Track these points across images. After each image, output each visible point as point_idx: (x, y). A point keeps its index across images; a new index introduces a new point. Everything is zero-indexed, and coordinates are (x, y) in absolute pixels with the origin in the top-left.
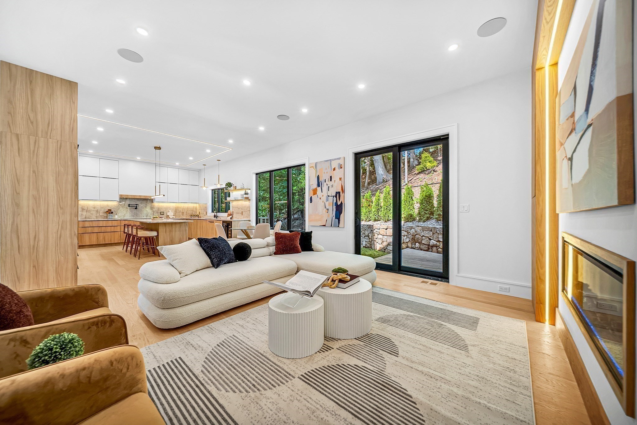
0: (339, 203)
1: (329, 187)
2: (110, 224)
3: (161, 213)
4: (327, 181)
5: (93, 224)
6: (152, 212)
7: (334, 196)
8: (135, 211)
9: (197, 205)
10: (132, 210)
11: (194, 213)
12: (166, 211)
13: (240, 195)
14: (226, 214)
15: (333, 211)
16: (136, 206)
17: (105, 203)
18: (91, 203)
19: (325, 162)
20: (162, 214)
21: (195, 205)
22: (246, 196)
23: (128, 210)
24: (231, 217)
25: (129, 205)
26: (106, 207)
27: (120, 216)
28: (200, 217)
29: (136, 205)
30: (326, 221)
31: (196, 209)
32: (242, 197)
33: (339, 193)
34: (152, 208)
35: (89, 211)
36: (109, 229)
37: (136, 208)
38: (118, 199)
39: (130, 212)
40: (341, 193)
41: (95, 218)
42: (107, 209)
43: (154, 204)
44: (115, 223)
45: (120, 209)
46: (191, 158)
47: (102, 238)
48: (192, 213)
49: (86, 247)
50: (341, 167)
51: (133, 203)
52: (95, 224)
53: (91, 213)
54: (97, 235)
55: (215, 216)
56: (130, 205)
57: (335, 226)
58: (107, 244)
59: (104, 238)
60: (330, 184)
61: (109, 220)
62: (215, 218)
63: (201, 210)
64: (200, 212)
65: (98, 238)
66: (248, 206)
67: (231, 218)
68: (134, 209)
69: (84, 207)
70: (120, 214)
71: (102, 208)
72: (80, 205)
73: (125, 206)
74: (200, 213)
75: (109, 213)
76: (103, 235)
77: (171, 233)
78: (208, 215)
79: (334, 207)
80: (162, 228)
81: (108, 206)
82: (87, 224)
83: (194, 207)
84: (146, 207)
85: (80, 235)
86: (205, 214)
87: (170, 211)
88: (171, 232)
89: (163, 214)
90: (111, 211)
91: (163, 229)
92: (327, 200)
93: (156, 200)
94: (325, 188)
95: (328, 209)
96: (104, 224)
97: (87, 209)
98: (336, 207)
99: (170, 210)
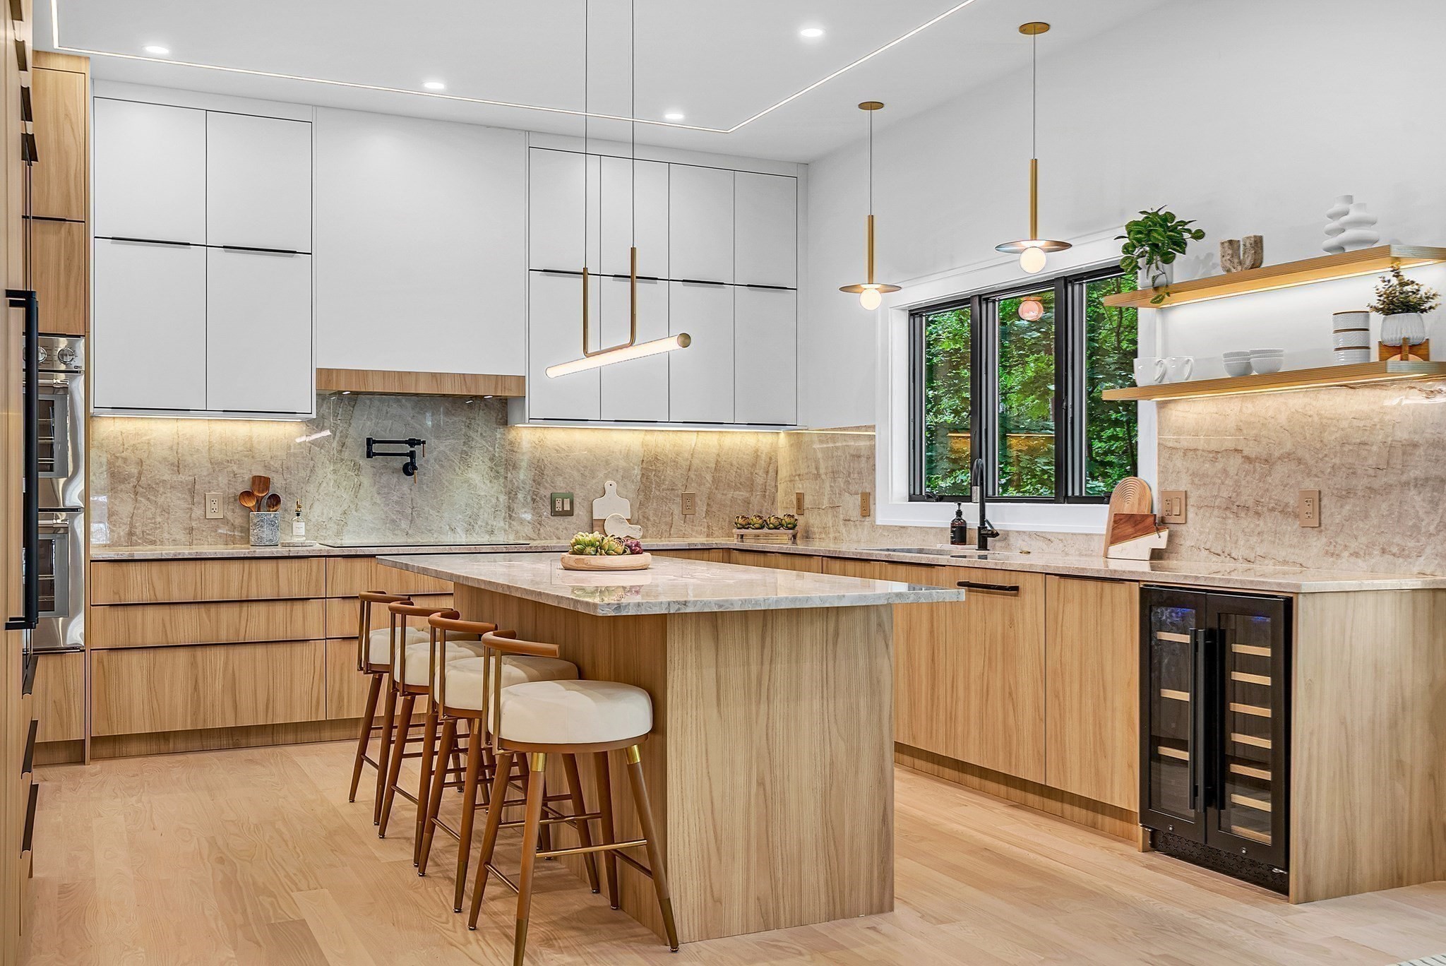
2: (264, 581)
3: (553, 503)
5: (169, 581)
6: (503, 498)
8: (405, 489)
9: (782, 438)
10: (384, 479)
11: (756, 499)
12: (582, 485)
13: (1330, 325)
14: (1096, 519)
16: (407, 449)
17: (239, 430)
18: (161, 430)
20: (558, 507)
21: (762, 440)
22: (1404, 327)
23: (366, 481)
24: (1159, 540)
25: (370, 442)
26: (240, 463)
27: (320, 526)
28: (807, 536)
29: (412, 442)
31: (772, 473)
32: (1355, 340)
34: (504, 464)
35: (150, 487)
36: (258, 622)
37: (409, 469)
38: (305, 401)
39: (378, 499)
41: (181, 536)
42: (248, 477)
43: (512, 435)
44: (291, 580)
45: (320, 472)
46: (812, 33)
47: (218, 686)
48: (747, 502)
49: (134, 747)
51: (393, 426)
52: (180, 584)
53: (161, 500)
54: (194, 664)
55: (959, 534)
56: (376, 448)
58: (246, 731)
59: (232, 686)
61: (259, 552)
62: (959, 549)
63: (818, 476)
64: (800, 498)
65: (196, 688)
66: (1402, 435)
67: (1156, 555)
68: (394, 471)
69: (125, 460)
70: (318, 508)
71: (217, 465)
72: (101, 446)
73: (346, 455)
74: (807, 503)
75: (259, 501)
76: (226, 664)
77: (763, 707)
78: (882, 516)
80: (691, 658)
81: (250, 450)
82: (138, 585)
83: (757, 455)
84: (465, 457)
85: (100, 662)
86: (855, 513)
87: (611, 486)
88: (758, 702)
89: (567, 507)
90: (267, 488)
91: (699, 667)
93: (536, 404)
96: (231, 581)
97: (140, 473)
99: (606, 477)
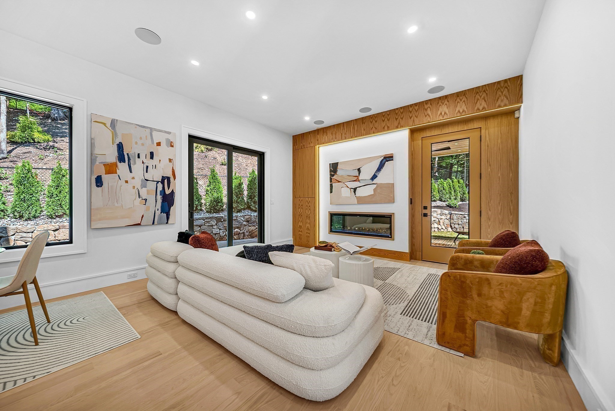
0: (168, 192)
1: (147, 167)
4: (142, 156)
7: (158, 182)
15: (156, 202)
19: (138, 127)
30: (142, 217)
33: (168, 179)
40: (172, 179)
50: (171, 144)
57: (160, 223)
60: (150, 163)
79: (159, 197)
92: (144, 186)
94: (138, 167)
95: (146, 200)
98: (163, 197)
